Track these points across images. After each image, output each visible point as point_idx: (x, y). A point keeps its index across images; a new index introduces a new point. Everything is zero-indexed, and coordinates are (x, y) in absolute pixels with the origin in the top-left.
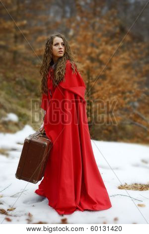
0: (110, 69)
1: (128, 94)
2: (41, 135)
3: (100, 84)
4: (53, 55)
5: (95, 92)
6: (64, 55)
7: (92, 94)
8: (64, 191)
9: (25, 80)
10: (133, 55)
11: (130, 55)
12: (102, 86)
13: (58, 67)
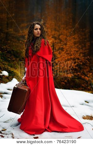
0: (66, 44)
1: (77, 60)
2: (23, 84)
3: (60, 53)
4: (34, 35)
5: (56, 59)
6: (40, 35)
7: (55, 59)
8: (37, 118)
9: (13, 51)
10: (80, 36)
11: (78, 36)
12: (61, 55)
13: (36, 43)
